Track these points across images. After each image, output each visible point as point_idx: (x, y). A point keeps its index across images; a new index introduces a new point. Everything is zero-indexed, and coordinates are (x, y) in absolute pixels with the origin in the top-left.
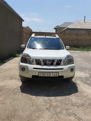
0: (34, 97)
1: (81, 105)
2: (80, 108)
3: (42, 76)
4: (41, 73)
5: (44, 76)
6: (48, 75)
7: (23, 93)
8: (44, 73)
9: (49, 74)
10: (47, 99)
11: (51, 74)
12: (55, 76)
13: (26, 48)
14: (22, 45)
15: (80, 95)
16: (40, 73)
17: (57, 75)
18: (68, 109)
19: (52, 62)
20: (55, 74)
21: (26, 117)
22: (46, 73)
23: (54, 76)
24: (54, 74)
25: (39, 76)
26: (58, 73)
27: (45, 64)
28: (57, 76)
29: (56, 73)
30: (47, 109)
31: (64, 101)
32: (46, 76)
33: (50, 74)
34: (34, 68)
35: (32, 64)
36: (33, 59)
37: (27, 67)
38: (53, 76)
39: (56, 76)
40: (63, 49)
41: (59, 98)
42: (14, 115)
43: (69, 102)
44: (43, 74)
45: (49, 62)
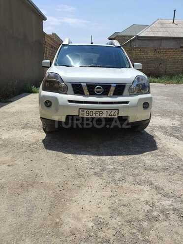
0: (70, 156)
1: (163, 168)
2: (161, 174)
3: (86, 116)
4: (84, 111)
5: (89, 116)
6: (98, 115)
7: (48, 150)
8: (90, 111)
9: (98, 113)
10: (96, 159)
11: (104, 112)
12: (112, 117)
13: (53, 65)
14: (43, 61)
15: (160, 153)
16: (82, 111)
17: (115, 115)
18: (138, 175)
19: (105, 89)
20: (112, 113)
21: (56, 186)
22: (93, 111)
23: (110, 117)
24: (109, 112)
25: (80, 116)
26: (117, 111)
27: (92, 93)
28: (116, 117)
29: (113, 111)
30: (96, 174)
31: (129, 162)
32: (94, 116)
33: (101, 112)
34: (70, 101)
35: (66, 94)
36: (67, 83)
37: (56, 99)
38: (108, 116)
39: (114, 117)
40: (129, 67)
41: (120, 158)
42: (34, 183)
43: (140, 165)
44: (88, 112)
45: (100, 88)
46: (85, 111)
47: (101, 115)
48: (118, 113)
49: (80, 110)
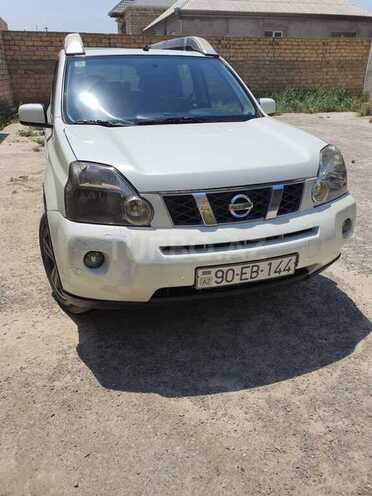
3: (215, 285)
4: (209, 273)
5: (224, 283)
6: (248, 277)
8: (225, 269)
9: (248, 271)
10: (263, 404)
11: (264, 266)
12: (283, 274)
16: (204, 273)
17: (289, 270)
20: (282, 267)
22: (234, 267)
23: (277, 275)
24: (275, 263)
25: (199, 286)
26: (294, 258)
27: (223, 217)
28: (292, 272)
29: (286, 260)
32: (237, 281)
33: (255, 269)
34: (166, 249)
35: (149, 226)
37: (122, 245)
38: (273, 275)
39: (285, 273)
40: (257, 116)
44: (220, 274)
45: (245, 201)
46: (214, 270)
47: (254, 275)
48: (296, 263)
49: (200, 272)
